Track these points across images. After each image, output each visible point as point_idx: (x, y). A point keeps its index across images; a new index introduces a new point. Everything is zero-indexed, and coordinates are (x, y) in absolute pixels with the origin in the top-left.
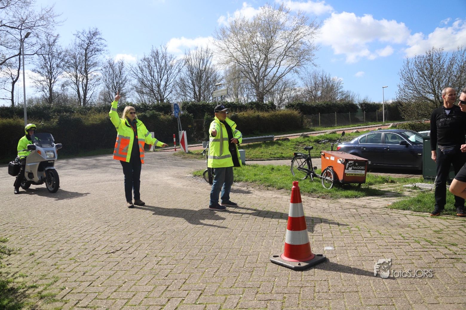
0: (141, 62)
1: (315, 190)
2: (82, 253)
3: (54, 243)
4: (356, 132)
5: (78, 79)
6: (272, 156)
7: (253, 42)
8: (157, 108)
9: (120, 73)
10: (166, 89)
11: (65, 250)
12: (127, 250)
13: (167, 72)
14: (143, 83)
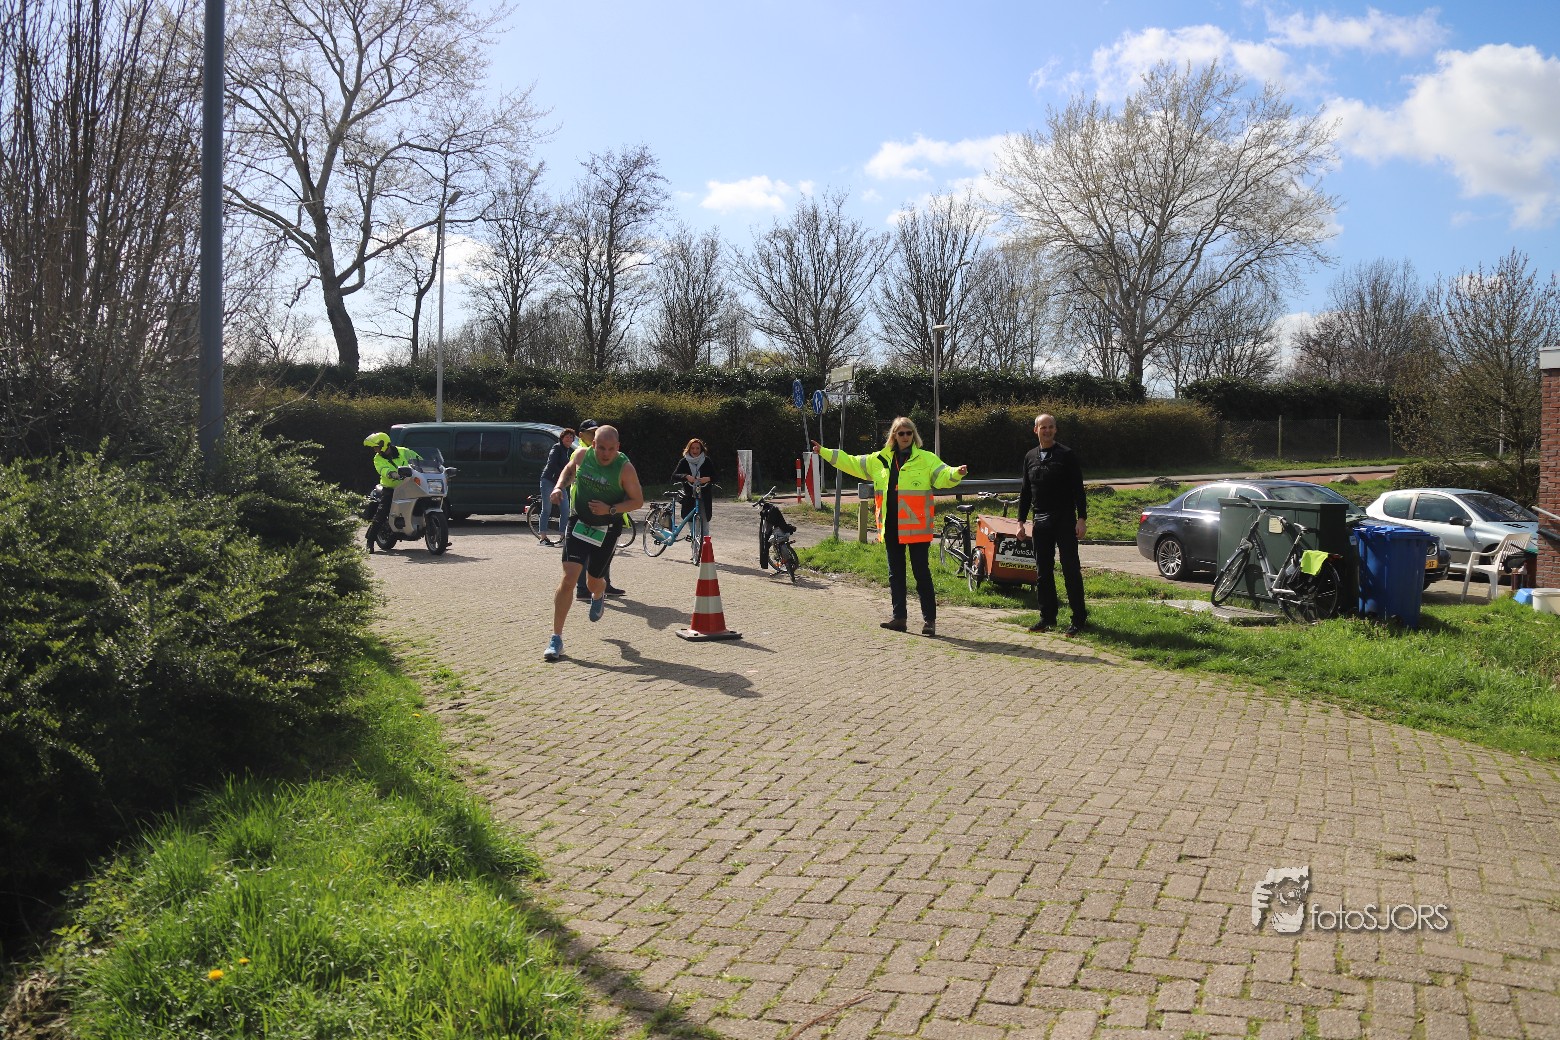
5: (590, 286)
9: (708, 272)
10: (836, 323)
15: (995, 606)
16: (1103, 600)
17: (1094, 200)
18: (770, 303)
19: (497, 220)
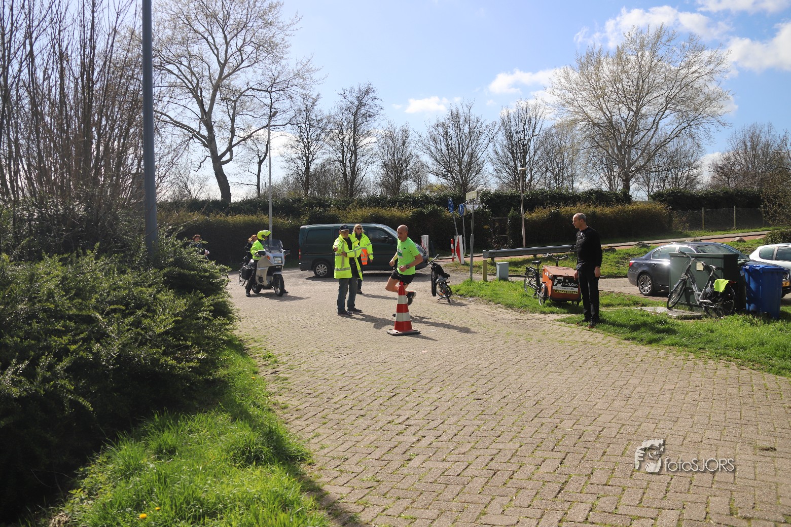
0: (434, 130)
5: (345, 155)
9: (404, 146)
10: (470, 169)
15: (553, 313)
16: (611, 308)
17: (601, 99)
18: (436, 160)
19: (297, 124)
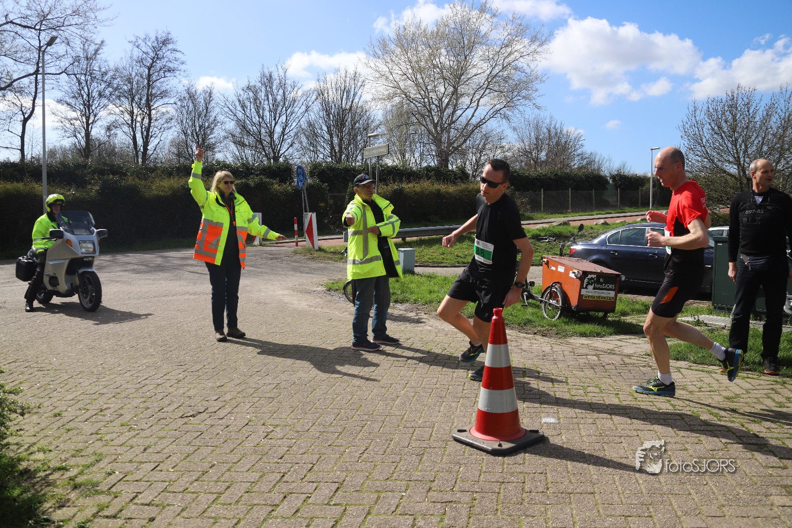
0: (242, 93)
1: (530, 321)
2: (141, 416)
3: (94, 397)
4: (602, 224)
5: (135, 117)
6: (459, 259)
7: (434, 65)
8: (268, 172)
9: (207, 110)
10: (283, 140)
11: (112, 410)
12: (215, 412)
13: (286, 111)
14: (244, 127)
19: (75, 75)
